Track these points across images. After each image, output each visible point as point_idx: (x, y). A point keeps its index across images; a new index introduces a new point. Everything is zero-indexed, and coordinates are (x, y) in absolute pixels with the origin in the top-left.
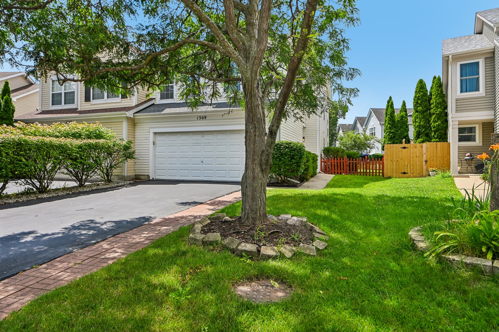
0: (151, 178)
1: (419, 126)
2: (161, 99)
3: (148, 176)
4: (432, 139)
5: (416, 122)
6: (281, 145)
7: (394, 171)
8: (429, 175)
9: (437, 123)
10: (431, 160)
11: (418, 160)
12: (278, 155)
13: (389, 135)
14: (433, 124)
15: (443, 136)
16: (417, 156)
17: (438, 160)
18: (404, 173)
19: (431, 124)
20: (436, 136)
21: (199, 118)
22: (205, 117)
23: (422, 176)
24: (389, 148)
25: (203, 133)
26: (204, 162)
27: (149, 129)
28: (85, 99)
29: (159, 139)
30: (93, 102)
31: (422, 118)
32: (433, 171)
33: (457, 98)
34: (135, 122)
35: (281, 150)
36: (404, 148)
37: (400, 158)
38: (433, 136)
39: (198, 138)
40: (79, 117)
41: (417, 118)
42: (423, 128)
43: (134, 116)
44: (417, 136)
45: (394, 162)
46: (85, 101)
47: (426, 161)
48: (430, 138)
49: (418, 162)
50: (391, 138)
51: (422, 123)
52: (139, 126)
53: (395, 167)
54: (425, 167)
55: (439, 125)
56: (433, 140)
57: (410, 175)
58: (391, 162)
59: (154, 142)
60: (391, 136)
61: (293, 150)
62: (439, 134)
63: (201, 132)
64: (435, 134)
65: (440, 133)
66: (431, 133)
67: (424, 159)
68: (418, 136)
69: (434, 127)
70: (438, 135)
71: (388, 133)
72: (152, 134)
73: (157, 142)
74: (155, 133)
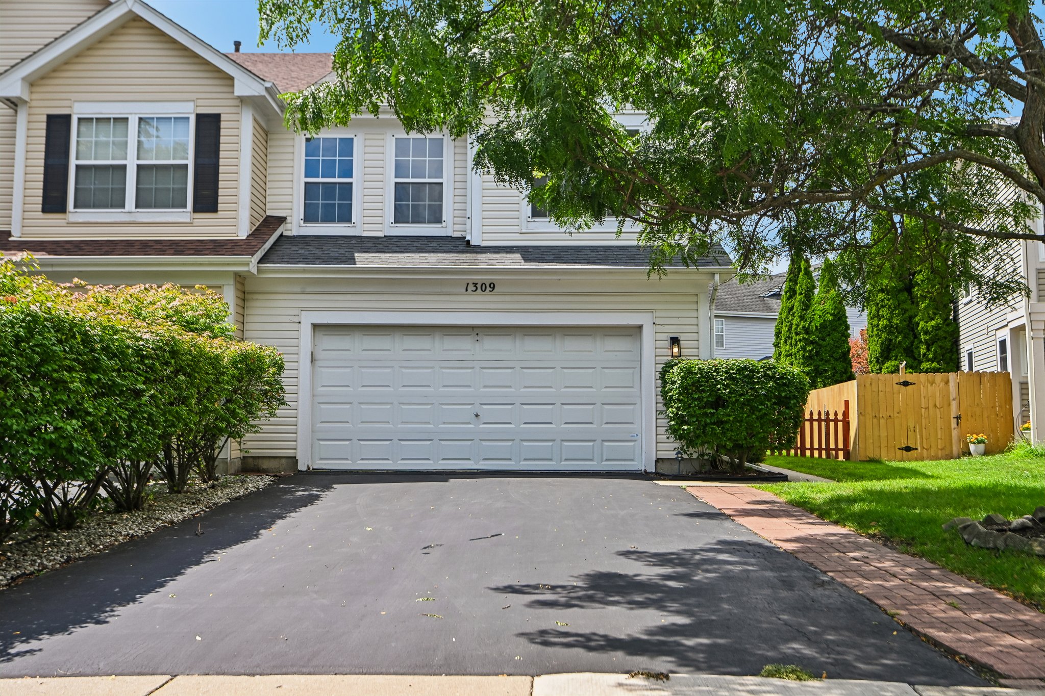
0: (302, 467)
1: (889, 329)
2: (307, 219)
3: (294, 460)
4: (920, 362)
5: (879, 318)
6: (752, 371)
7: (883, 444)
8: (970, 454)
9: (933, 323)
10: (970, 414)
11: (939, 416)
12: (747, 397)
13: (804, 348)
14: (922, 324)
15: (948, 355)
16: (935, 406)
17: (985, 415)
18: (908, 449)
19: (918, 324)
20: (931, 356)
21: (471, 288)
22: (493, 286)
23: (949, 457)
24: (868, 385)
25: (476, 331)
26: (483, 418)
27: (296, 312)
28: (44, 204)
29: (331, 344)
30: (75, 214)
31: (895, 308)
32: (979, 442)
33: (1039, 267)
34: (247, 289)
35: (754, 383)
36: (906, 384)
37: (896, 410)
38: (924, 355)
39: (463, 345)
40: (52, 265)
41: (883, 306)
42: (899, 333)
43: (259, 270)
44: (882, 353)
45: (882, 421)
46: (44, 211)
47: (958, 418)
48: (915, 359)
49: (939, 419)
50: (810, 357)
51: (895, 321)
52: (257, 304)
53: (883, 434)
54: (955, 433)
55: (937, 328)
56: (925, 365)
57: (922, 453)
58: (875, 420)
59: (312, 353)
60: (810, 351)
61: (784, 384)
62: (939, 351)
63: (473, 328)
64: (928, 349)
65: (941, 347)
66: (918, 348)
67: (953, 414)
68: (886, 353)
69: (926, 333)
70: (936, 352)
71: (802, 344)
72: (306, 331)
73: (319, 355)
74: (316, 327)
